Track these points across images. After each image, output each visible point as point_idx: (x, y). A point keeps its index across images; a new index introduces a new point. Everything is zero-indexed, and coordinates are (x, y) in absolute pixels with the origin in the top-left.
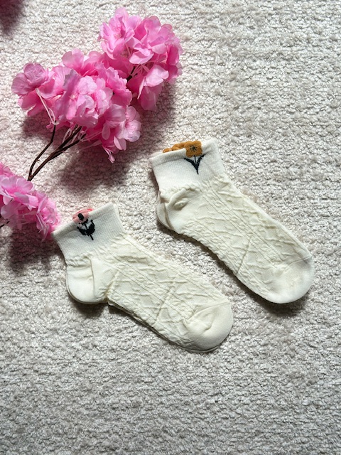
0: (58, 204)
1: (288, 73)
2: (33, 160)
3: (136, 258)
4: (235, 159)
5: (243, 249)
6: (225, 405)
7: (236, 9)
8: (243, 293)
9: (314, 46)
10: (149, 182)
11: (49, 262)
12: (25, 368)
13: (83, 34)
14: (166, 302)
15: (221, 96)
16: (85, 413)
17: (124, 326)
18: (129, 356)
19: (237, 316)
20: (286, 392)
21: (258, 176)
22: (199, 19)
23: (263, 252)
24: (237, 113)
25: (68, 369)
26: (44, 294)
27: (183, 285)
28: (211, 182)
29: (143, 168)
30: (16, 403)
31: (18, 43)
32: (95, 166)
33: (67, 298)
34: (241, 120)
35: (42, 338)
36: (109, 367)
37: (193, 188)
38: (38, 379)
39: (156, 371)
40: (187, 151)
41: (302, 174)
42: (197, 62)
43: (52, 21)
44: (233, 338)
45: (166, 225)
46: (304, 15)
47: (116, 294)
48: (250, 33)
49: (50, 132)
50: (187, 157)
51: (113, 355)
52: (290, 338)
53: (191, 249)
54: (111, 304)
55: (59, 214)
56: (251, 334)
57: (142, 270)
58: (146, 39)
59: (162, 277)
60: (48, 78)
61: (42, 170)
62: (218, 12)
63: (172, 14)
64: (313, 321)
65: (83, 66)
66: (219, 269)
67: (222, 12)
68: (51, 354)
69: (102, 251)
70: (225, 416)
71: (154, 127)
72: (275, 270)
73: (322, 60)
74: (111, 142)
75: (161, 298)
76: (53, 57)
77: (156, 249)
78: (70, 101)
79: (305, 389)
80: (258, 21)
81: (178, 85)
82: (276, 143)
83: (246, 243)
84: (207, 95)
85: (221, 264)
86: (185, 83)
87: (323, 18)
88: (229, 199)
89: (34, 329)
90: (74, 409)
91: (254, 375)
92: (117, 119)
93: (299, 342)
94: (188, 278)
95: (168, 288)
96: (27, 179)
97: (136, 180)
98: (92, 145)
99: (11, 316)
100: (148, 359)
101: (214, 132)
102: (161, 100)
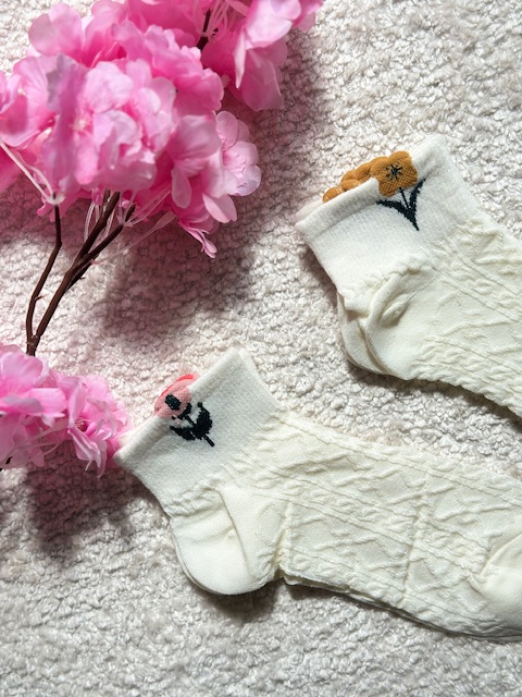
0: (113, 381)
2: (29, 296)
3: (322, 463)
4: (495, 170)
10: (307, 279)
11: (125, 516)
14: (418, 544)
15: (427, 29)
17: (333, 620)
18: (364, 687)
24: (476, 61)
26: (140, 593)
27: (448, 496)
28: (453, 241)
29: (285, 249)
32: (172, 273)
33: (189, 589)
34: (488, 74)
37: (414, 266)
40: (381, 183)
45: (373, 368)
47: (298, 556)
49: (49, 223)
50: (383, 198)
53: (442, 407)
54: (293, 583)
55: (120, 403)
57: (343, 486)
59: (392, 490)
60: (8, 94)
61: (57, 313)
65: (85, 42)
66: (519, 436)
69: (239, 466)
71: (286, 145)
74: (198, 209)
75: (403, 538)
77: (361, 427)
78: (76, 137)
81: (318, 30)
84: (392, 36)
86: (332, 23)
88: (505, 269)
89: (133, 677)
92: (202, 151)
94: (453, 477)
95: (413, 512)
96: (24, 349)
97: (275, 280)
98: (155, 228)
99: (74, 660)
100: (409, 681)
101: (430, 118)
102: (288, 78)
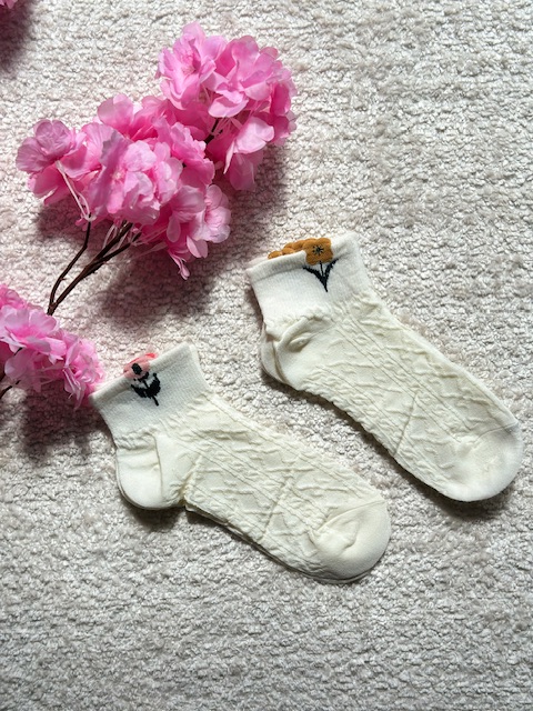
0: (99, 347)
1: (472, 120)
2: (56, 277)
3: (228, 433)
4: (387, 264)
5: (405, 414)
6: (382, 666)
7: (383, 17)
8: (405, 484)
9: (513, 74)
10: (247, 307)
11: (87, 441)
12: (55, 616)
13: (132, 66)
14: (280, 502)
15: (362, 161)
16: (153, 686)
17: (212, 543)
18: (223, 592)
19: (397, 522)
20: (481, 644)
21: (425, 291)
22: (322, 34)
23: (437, 418)
24: (389, 190)
25: (124, 615)
26: (85, 496)
27: (308, 474)
28: (348, 304)
29: (236, 284)
30: (42, 672)
31: (25, 84)
32: (157, 283)
33: (119, 500)
34: (395, 200)
35: (80, 567)
36: (189, 610)
37: (319, 315)
38: (76, 634)
39: (267, 615)
40: (308, 255)
41: (498, 286)
42: (320, 106)
43: (80, 45)
44: (391, 559)
45: (277, 377)
46: (496, 22)
47: (198, 492)
48: (407, 55)
49: (81, 231)
50: (308, 265)
51: (196, 591)
52: (484, 556)
53: (319, 415)
54: (191, 510)
55: (101, 363)
56: (420, 551)
57: (240, 452)
58: (235, 75)
59: (272, 462)
60: (75, 144)
61: (72, 292)
62: (353, 23)
63: (277, 29)
64: (522, 527)
65: (133, 121)
66: (365, 446)
67: (359, 21)
68: (95, 592)
69: (172, 423)
70: (381, 684)
71: (253, 216)
72: (457, 447)
73: (527, 96)
74: (182, 245)
75: (271, 496)
76: (82, 106)
77: (261, 416)
78: (113, 183)
79: (511, 638)
80: (419, 35)
81: (290, 145)
82: (453, 236)
83: (408, 403)
84: (338, 160)
85: (369, 438)
86: (301, 143)
87: (528, 27)
88: (378, 331)
89: (67, 552)
90: (135, 679)
91: (428, 617)
92: (192, 209)
93: (500, 563)
94: (314, 463)
95: (282, 480)
96: (46, 311)
97: (225, 303)
98: (152, 250)
99: (29, 531)
100: (254, 595)
101: (352, 221)
102: (263, 172)
